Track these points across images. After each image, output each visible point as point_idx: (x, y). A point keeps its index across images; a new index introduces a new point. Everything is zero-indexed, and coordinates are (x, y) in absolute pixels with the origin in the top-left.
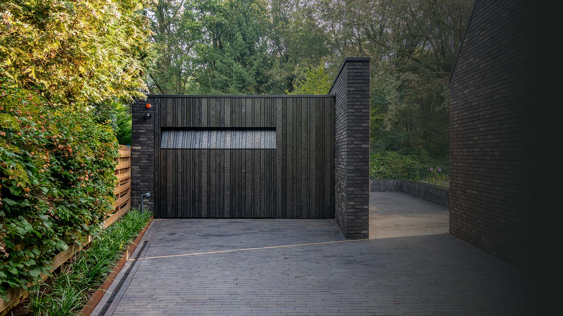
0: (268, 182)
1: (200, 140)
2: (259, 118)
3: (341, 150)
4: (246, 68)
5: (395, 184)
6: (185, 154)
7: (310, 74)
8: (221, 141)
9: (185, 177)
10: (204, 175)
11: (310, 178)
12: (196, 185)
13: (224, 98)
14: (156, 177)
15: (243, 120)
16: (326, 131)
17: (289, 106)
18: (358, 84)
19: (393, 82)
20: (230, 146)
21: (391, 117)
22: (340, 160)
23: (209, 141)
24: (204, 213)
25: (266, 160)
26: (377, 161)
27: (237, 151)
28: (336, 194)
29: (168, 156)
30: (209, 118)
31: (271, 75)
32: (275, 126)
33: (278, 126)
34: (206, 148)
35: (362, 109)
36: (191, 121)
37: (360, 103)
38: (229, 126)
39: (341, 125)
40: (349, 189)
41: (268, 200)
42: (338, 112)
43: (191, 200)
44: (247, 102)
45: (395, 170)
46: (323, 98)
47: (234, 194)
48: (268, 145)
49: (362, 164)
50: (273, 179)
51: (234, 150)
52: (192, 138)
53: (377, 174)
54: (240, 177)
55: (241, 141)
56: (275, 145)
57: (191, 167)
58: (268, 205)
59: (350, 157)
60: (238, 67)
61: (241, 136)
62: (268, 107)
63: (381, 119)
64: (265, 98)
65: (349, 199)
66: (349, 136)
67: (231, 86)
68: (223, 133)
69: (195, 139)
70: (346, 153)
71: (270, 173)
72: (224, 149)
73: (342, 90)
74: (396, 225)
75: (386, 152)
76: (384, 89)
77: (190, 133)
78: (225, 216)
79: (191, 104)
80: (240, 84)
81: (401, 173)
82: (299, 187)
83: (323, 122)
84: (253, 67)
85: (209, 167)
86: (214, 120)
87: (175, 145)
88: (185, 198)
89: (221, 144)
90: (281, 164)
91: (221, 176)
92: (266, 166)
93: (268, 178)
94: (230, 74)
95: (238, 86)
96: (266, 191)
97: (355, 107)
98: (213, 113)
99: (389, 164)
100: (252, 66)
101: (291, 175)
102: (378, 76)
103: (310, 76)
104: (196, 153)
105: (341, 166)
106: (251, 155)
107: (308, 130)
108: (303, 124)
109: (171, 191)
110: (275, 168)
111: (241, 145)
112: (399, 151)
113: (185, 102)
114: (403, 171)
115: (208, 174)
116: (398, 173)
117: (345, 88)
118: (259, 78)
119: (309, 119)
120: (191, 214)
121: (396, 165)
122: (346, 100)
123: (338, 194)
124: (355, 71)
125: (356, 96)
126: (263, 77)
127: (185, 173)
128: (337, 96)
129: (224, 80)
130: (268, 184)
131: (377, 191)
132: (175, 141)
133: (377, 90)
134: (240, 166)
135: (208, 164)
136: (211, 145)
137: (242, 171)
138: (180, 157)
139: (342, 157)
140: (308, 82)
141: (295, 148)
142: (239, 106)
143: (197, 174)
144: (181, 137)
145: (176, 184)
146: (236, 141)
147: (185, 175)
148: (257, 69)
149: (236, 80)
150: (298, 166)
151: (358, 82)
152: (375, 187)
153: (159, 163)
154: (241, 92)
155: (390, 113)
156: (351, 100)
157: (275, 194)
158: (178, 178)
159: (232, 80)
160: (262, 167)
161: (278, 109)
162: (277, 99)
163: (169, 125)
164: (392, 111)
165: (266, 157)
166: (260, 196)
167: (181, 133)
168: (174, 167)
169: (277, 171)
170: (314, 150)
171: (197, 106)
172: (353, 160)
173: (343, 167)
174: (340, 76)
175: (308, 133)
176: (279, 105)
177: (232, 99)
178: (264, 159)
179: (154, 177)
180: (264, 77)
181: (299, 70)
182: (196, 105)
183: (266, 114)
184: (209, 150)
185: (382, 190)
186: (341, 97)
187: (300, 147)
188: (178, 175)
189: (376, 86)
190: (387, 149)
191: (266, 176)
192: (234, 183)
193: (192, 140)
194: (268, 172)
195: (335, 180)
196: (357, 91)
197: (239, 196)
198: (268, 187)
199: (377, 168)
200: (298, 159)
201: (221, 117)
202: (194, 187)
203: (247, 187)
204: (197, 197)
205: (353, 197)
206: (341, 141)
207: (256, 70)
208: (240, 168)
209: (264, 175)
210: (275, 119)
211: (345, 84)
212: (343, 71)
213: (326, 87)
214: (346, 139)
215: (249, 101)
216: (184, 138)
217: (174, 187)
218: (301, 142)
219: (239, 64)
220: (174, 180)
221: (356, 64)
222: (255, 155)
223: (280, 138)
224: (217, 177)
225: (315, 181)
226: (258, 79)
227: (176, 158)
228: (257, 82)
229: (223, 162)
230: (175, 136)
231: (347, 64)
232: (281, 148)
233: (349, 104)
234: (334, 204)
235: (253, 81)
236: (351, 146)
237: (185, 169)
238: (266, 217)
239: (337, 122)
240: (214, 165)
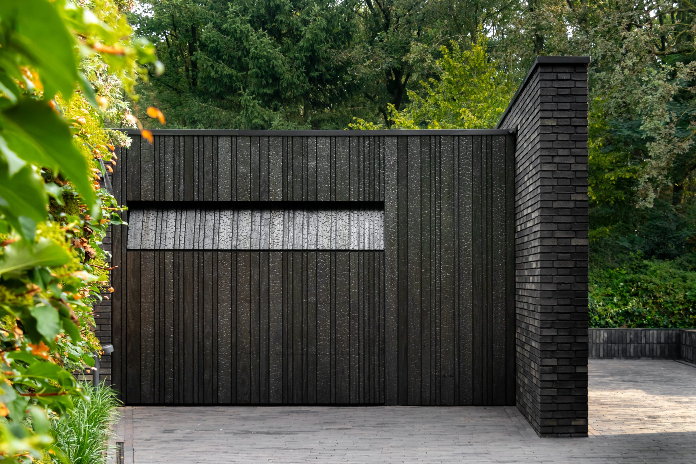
0: (367, 324)
1: (216, 231)
2: (347, 181)
3: (528, 252)
4: (282, 44)
5: (663, 340)
6: (181, 262)
7: (449, 63)
8: (263, 233)
9: (181, 314)
10: (225, 309)
11: (459, 315)
12: (205, 332)
13: (269, 137)
14: (117, 312)
15: (310, 186)
16: (495, 210)
17: (413, 154)
18: (562, 112)
19: (659, 85)
20: (281, 244)
21: (655, 173)
22: (526, 273)
23: (235, 232)
24: (223, 394)
25: (361, 275)
26: (622, 284)
27: (298, 255)
28: (518, 349)
29: (143, 267)
30: (234, 181)
31: (348, 63)
32: (381, 200)
33: (389, 198)
34: (229, 248)
35: (572, 165)
36: (196, 188)
37: (566, 152)
38: (280, 199)
39: (528, 197)
40: (546, 332)
41: (367, 364)
42: (521, 169)
43: (196, 364)
44: (320, 146)
45: (666, 308)
46: (489, 138)
47: (290, 351)
48: (366, 242)
49: (572, 279)
50: (377, 317)
51: (291, 253)
52: (197, 226)
53: (621, 318)
54: (304, 314)
55: (305, 232)
56: (382, 242)
57: (196, 290)
58: (367, 375)
59: (548, 264)
60: (262, 42)
61: (305, 221)
62: (367, 157)
63: (631, 178)
64: (359, 137)
65: (545, 353)
66: (544, 220)
67: (244, 90)
68: (266, 215)
69: (202, 227)
70: (538, 257)
71: (372, 305)
72: (269, 251)
73: (529, 121)
74: (650, 417)
75: (646, 262)
76: (637, 103)
77: (191, 214)
78: (272, 401)
79: (196, 149)
80: (267, 86)
81: (680, 314)
82: (436, 335)
83: (490, 190)
84: (301, 43)
85: (234, 290)
86: (247, 185)
87: (158, 241)
88: (181, 361)
89: (262, 240)
90: (396, 283)
91: (262, 312)
92: (361, 288)
93: (366, 314)
94: (239, 59)
95: (262, 91)
96: (362, 344)
97: (557, 160)
98: (243, 169)
99: (652, 291)
100: (298, 41)
101: (418, 308)
102: (623, 69)
103: (451, 70)
104: (206, 259)
105: (528, 286)
106: (328, 263)
107: (456, 209)
108: (444, 195)
109: (150, 345)
110: (382, 294)
111: (307, 242)
112: (679, 260)
113: (182, 144)
114: (687, 310)
115: (234, 306)
116: (673, 314)
117: (536, 120)
118: (317, 70)
119: (456, 182)
120: (196, 396)
121: (669, 294)
122: (539, 146)
123: (523, 348)
124: (556, 84)
125: (560, 138)
126: (326, 68)
127: (181, 305)
128: (519, 133)
129: (226, 76)
130: (366, 329)
131: (619, 358)
132: (159, 232)
133: (619, 106)
134: (305, 289)
135: (234, 284)
136: (240, 241)
137: (309, 299)
138: (169, 267)
139: (531, 265)
140: (446, 83)
141: (427, 247)
142: (302, 155)
143: (208, 307)
144: (171, 223)
145: (162, 328)
146: (296, 232)
147: (181, 310)
148: (312, 49)
149: (257, 76)
150: (433, 288)
151: (562, 108)
152: (615, 347)
153: (124, 282)
154: (270, 107)
155: (653, 162)
156: (549, 145)
157: (383, 351)
158: (167, 316)
159: (245, 77)
160: (354, 290)
161: (389, 161)
162: (386, 139)
163: (146, 196)
164: (658, 158)
165: (361, 267)
166: (350, 355)
167: (172, 215)
168: (157, 289)
169: (387, 300)
170: (469, 252)
171: (208, 154)
172: (554, 272)
173: (533, 288)
174: (526, 90)
175: (456, 214)
176: (391, 153)
177: (285, 139)
178: (357, 274)
179: (112, 312)
180: (328, 69)
181: (420, 51)
182: (206, 151)
183: (362, 172)
184: (235, 252)
185: (632, 354)
186: (527, 137)
187: (438, 246)
188: (167, 310)
189: (616, 94)
190: (648, 255)
191: (361, 312)
192: (290, 326)
193: (197, 231)
194: (367, 301)
195: (515, 319)
196: (560, 128)
197: (302, 354)
198: (366, 334)
199: (620, 303)
200: (433, 272)
201: (262, 178)
202: (201, 337)
203: (321, 336)
204: (208, 358)
205: (554, 348)
206: (527, 232)
207: (307, 49)
208: (304, 293)
209: (357, 308)
210: (382, 183)
211: (536, 111)
212: (531, 83)
213: (490, 96)
214: (538, 228)
215: (324, 145)
216: (178, 226)
217: (157, 335)
218: (440, 235)
219: (264, 35)
220: (157, 321)
221: (558, 70)
222: (338, 264)
223: (393, 227)
224: (253, 312)
225: (471, 322)
226: (315, 74)
227: (162, 270)
228: (310, 81)
229: (266, 279)
230: (159, 222)
231: (539, 70)
232: (396, 248)
233: (545, 153)
234: (515, 372)
235: (301, 78)
236: (548, 242)
237: (181, 296)
238: (362, 402)
239: (519, 190)
240: (246, 287)
